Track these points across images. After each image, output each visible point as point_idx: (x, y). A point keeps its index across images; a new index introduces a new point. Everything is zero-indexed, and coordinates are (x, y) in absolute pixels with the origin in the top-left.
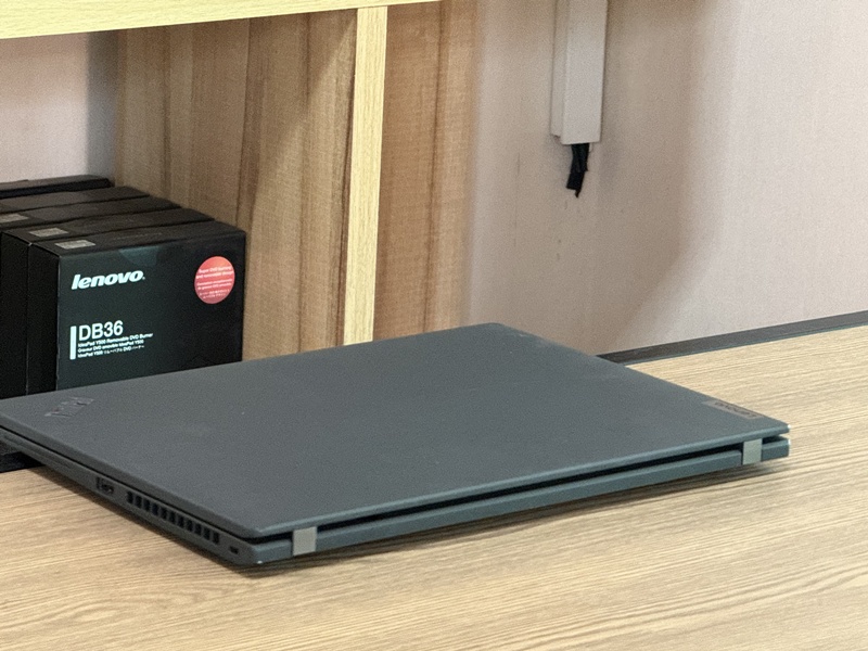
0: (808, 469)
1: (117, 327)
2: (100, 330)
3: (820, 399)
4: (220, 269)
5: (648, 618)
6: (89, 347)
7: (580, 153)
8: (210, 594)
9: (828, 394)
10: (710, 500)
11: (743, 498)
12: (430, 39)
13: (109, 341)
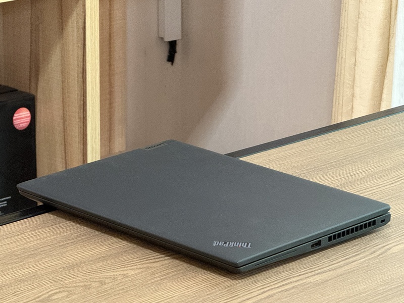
3: (347, 163)
4: (24, 113)
5: (307, 275)
7: (173, 45)
8: (107, 281)
9: (350, 161)
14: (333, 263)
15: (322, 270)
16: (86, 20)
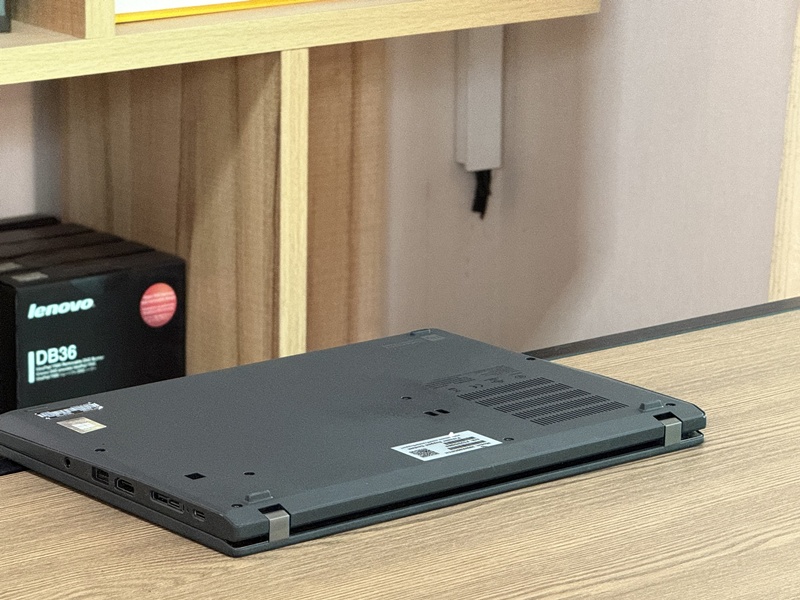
0: (720, 446)
1: (70, 351)
2: (56, 355)
3: (725, 383)
4: (164, 294)
5: (586, 582)
6: (46, 370)
7: (483, 179)
8: (190, 578)
9: (732, 379)
10: (633, 477)
11: (662, 474)
12: (344, 77)
13: (64, 364)
14: (644, 562)
15: (618, 574)
16: (282, 114)
